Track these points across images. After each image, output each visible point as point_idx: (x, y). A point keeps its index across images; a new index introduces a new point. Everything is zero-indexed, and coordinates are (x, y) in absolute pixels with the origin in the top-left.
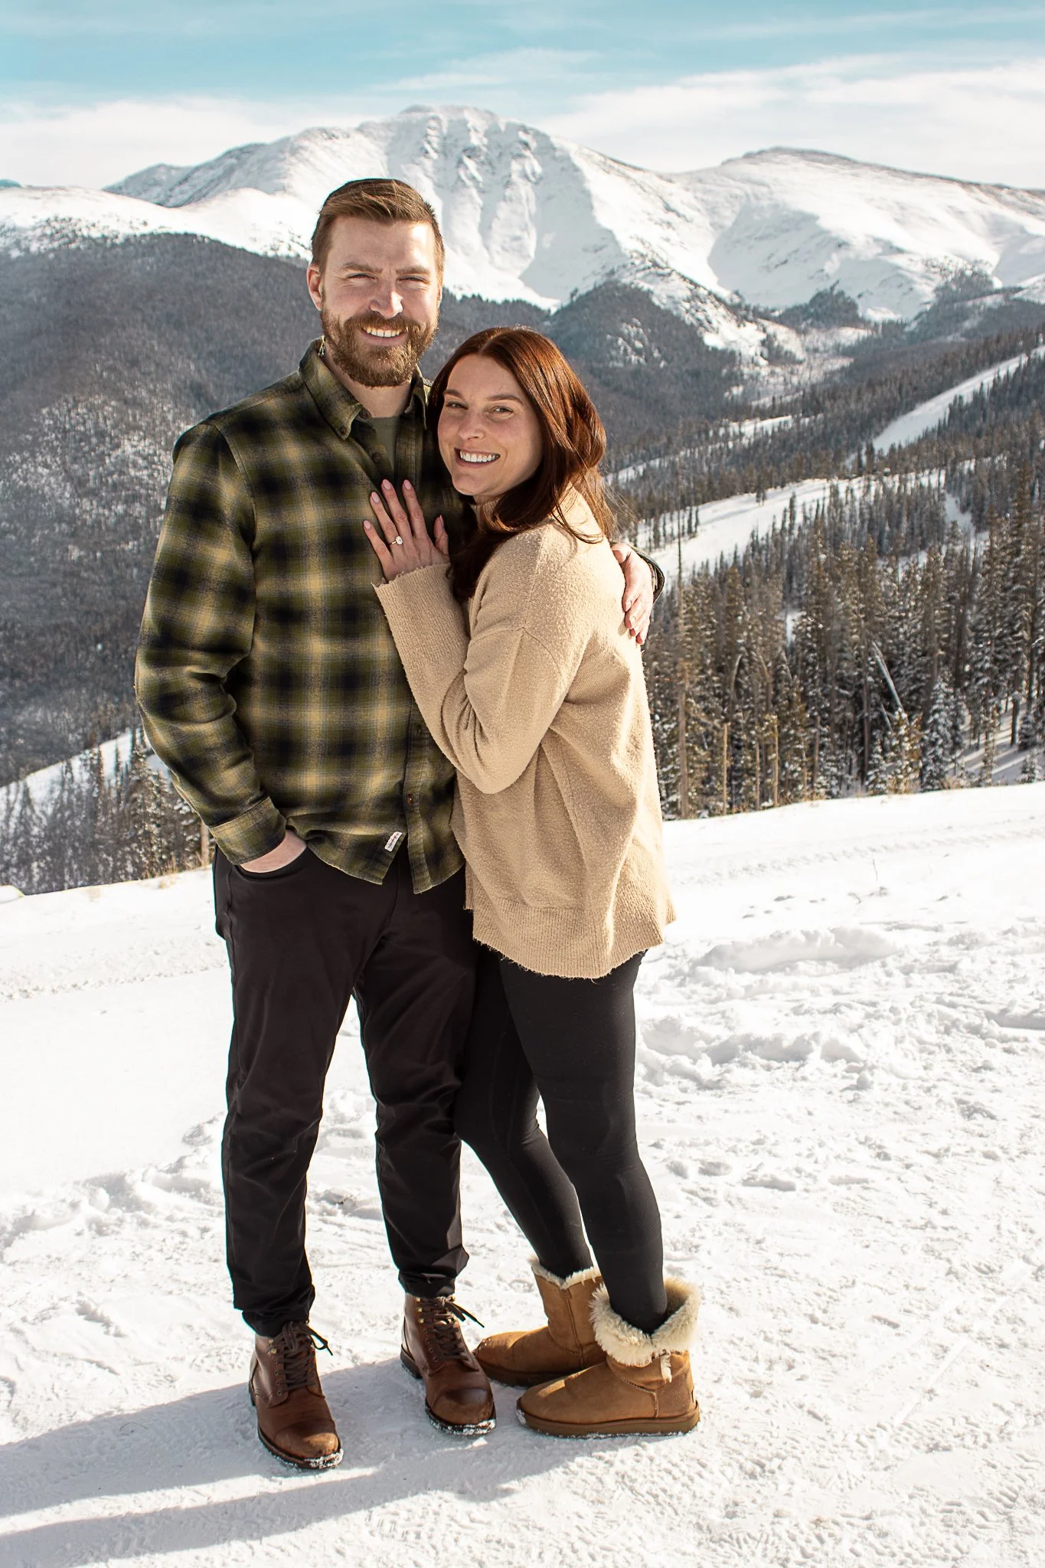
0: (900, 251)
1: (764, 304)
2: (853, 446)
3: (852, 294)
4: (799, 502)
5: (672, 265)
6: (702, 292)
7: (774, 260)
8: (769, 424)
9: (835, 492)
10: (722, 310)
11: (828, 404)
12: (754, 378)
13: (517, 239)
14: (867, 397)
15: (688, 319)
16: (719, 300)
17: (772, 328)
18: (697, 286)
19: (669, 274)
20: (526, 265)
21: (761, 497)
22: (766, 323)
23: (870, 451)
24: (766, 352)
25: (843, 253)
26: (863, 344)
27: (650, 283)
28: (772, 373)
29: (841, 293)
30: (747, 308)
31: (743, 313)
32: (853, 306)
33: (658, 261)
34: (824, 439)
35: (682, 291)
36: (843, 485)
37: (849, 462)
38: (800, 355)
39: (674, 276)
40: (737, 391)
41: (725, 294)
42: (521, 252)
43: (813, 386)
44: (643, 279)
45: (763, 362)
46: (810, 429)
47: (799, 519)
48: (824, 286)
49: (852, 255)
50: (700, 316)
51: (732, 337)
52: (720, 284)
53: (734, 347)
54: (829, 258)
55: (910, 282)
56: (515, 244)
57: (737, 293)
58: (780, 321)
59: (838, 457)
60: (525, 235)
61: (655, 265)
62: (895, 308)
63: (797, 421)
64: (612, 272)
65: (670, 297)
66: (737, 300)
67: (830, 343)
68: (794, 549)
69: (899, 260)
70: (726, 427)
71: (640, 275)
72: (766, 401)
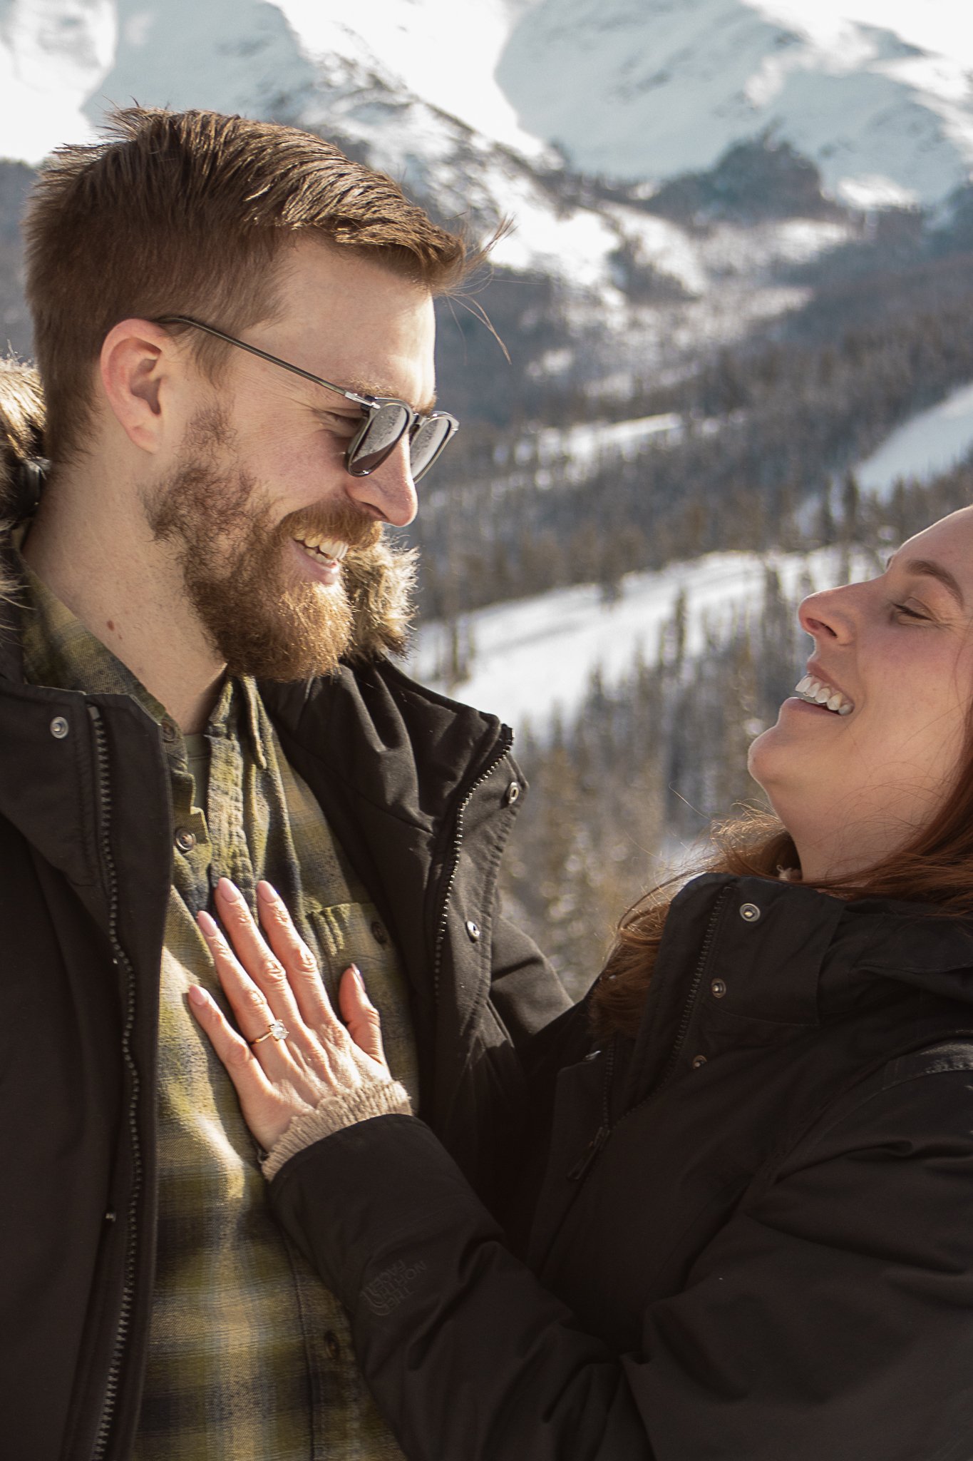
0: (913, 52)
1: (616, 169)
2: (812, 482)
3: (809, 147)
4: (695, 605)
5: (414, 86)
6: (480, 144)
7: (639, 73)
8: (627, 435)
9: (773, 582)
10: (523, 186)
11: (756, 390)
12: (596, 333)
13: (71, 23)
14: (843, 373)
15: (449, 203)
16: (517, 164)
17: (633, 223)
18: (467, 130)
19: (406, 106)
20: (91, 80)
21: (612, 595)
22: (620, 213)
23: (851, 494)
24: (620, 277)
25: (791, 58)
26: (833, 258)
27: (368, 122)
28: (635, 324)
29: (785, 148)
30: (578, 180)
31: (567, 190)
32: (806, 175)
33: (382, 76)
34: (749, 467)
35: (437, 142)
36: (790, 570)
37: (805, 516)
38: (694, 281)
39: (419, 112)
40: (557, 362)
41: (531, 148)
42: (80, 51)
43: (725, 354)
44: (353, 114)
45: (613, 298)
46: (716, 446)
47: (695, 642)
48: (747, 129)
49: (807, 61)
50: (476, 197)
51: (545, 245)
52: (524, 125)
53: (549, 267)
54: (757, 68)
55: (936, 120)
56: (70, 35)
57: (556, 146)
58: (651, 207)
59: (781, 506)
60: (88, 14)
61: (378, 84)
62: (902, 177)
63: (688, 427)
64: (281, 101)
65: (410, 157)
66: (554, 162)
67: (761, 257)
68: (684, 710)
69: (909, 72)
70: (534, 440)
71: (344, 106)
72: (620, 385)
